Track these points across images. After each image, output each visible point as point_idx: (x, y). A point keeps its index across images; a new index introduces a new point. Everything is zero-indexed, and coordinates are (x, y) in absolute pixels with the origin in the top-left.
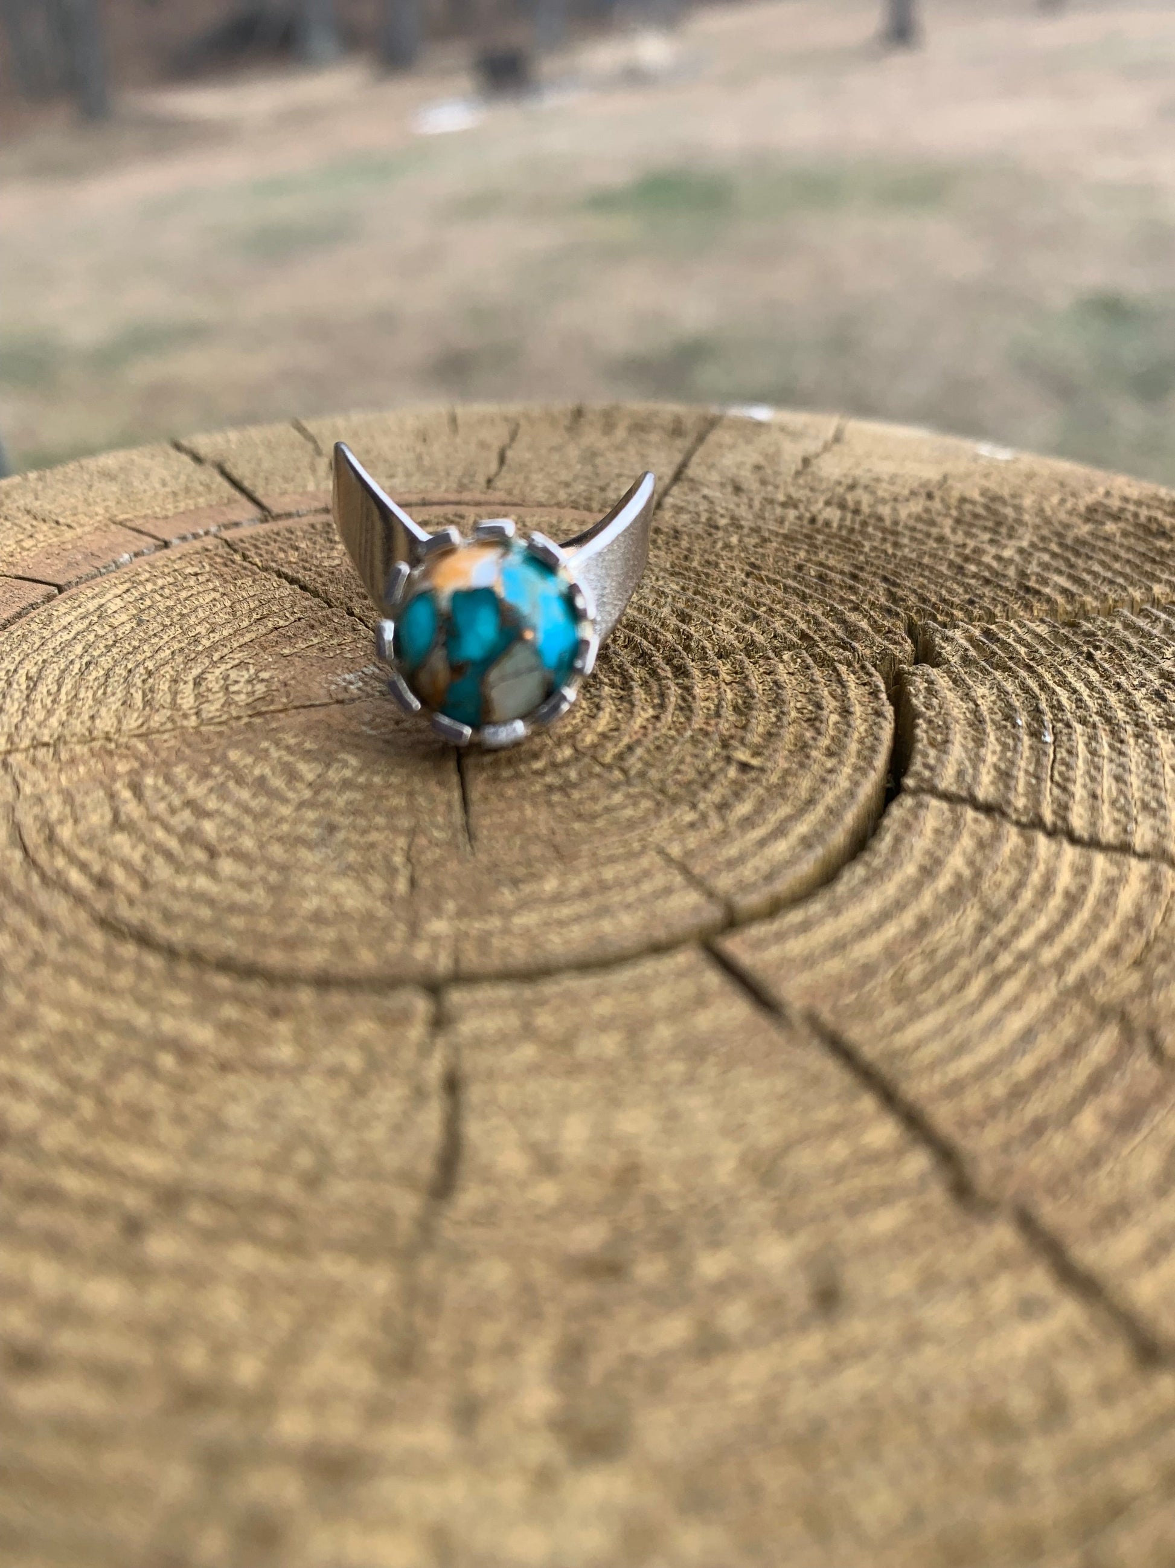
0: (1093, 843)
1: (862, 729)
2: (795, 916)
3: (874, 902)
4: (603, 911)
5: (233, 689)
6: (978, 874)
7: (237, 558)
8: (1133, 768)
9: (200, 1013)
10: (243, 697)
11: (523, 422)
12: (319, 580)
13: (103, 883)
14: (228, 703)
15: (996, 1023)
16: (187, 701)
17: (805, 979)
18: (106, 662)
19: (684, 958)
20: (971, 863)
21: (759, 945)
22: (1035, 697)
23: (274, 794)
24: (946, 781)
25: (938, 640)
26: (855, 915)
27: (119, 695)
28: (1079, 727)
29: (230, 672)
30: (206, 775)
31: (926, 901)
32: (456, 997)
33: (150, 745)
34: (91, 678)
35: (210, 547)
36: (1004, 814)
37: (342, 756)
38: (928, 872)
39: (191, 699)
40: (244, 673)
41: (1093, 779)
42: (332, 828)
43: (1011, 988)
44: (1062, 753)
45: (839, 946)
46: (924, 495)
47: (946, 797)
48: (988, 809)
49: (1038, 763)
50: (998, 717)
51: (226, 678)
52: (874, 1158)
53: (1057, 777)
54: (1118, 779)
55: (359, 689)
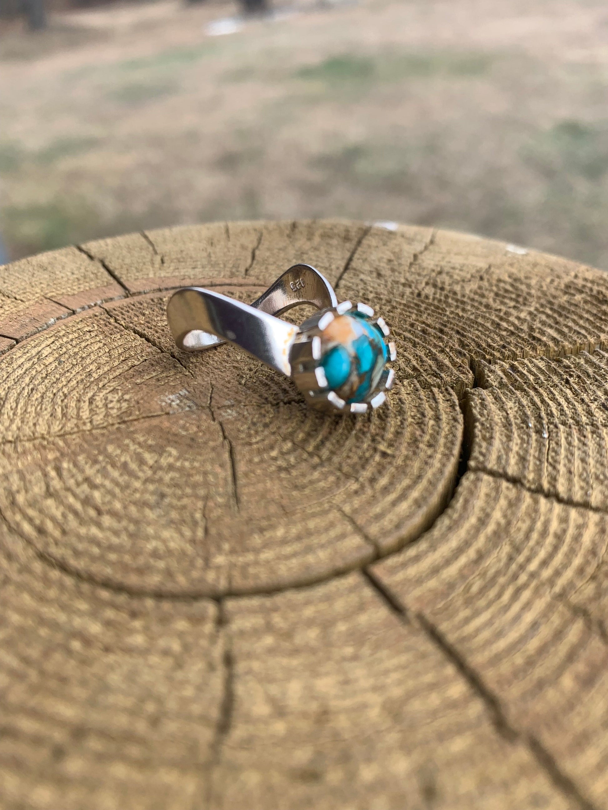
0: (569, 502)
1: (446, 429)
2: (412, 552)
3: (454, 542)
4: (309, 549)
5: (110, 405)
6: (509, 523)
7: (112, 320)
8: (591, 453)
9: (94, 614)
10: (115, 411)
11: (265, 232)
12: (157, 335)
13: (41, 531)
14: (107, 415)
15: (517, 618)
16: (85, 414)
17: (417, 592)
18: (42, 388)
19: (353, 579)
20: (505, 516)
21: (393, 571)
22: (538, 409)
23: (132, 474)
24: (492, 464)
25: (486, 372)
26: (444, 550)
27: (49, 410)
28: (561, 427)
29: (108, 395)
30: (95, 462)
31: (481, 542)
32: (230, 605)
33: (65, 442)
34: (34, 399)
35: (97, 314)
36: (522, 485)
37: (169, 449)
38: (483, 522)
39: (88, 412)
40: (116, 396)
41: (569, 461)
42: (163, 496)
43: (526, 595)
44: (553, 445)
45: (435, 571)
46: (479, 278)
47: (491, 473)
48: (515, 481)
49: (540, 451)
50: (519, 421)
51: (106, 399)
52: (453, 705)
53: (550, 460)
54: (583, 460)
55: (178, 405)
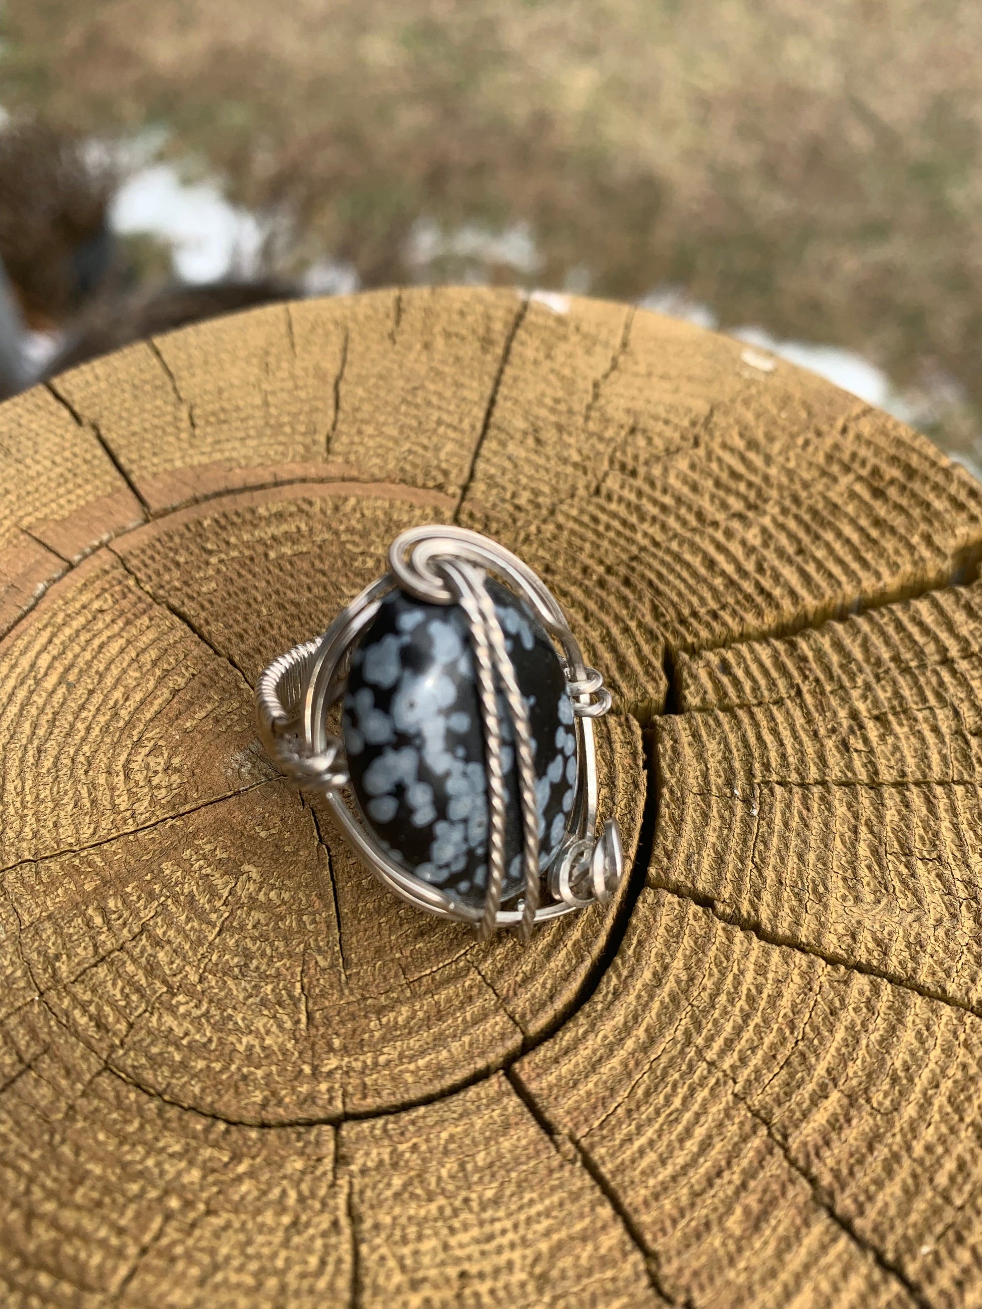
0: (771, 938)
1: (622, 804)
2: (566, 1037)
3: (619, 1016)
4: (439, 1041)
5: (155, 781)
6: (691, 979)
7: (131, 582)
8: (813, 844)
10: (164, 791)
12: (203, 614)
14: (153, 802)
16: (123, 802)
17: (569, 1102)
18: (52, 747)
19: (496, 1083)
20: (687, 968)
22: (751, 755)
23: (202, 916)
24: (677, 875)
25: (685, 674)
27: (71, 794)
28: (778, 790)
29: (149, 759)
30: (152, 896)
31: (655, 1010)
33: (102, 854)
34: (44, 770)
35: (107, 567)
36: (714, 908)
37: (246, 867)
38: (658, 979)
39: (125, 797)
40: (160, 760)
41: (782, 859)
44: (764, 829)
46: (692, 441)
47: (677, 890)
48: (706, 902)
49: (745, 841)
50: (720, 781)
51: (147, 767)
53: (757, 860)
54: (801, 857)
55: (250, 773)
